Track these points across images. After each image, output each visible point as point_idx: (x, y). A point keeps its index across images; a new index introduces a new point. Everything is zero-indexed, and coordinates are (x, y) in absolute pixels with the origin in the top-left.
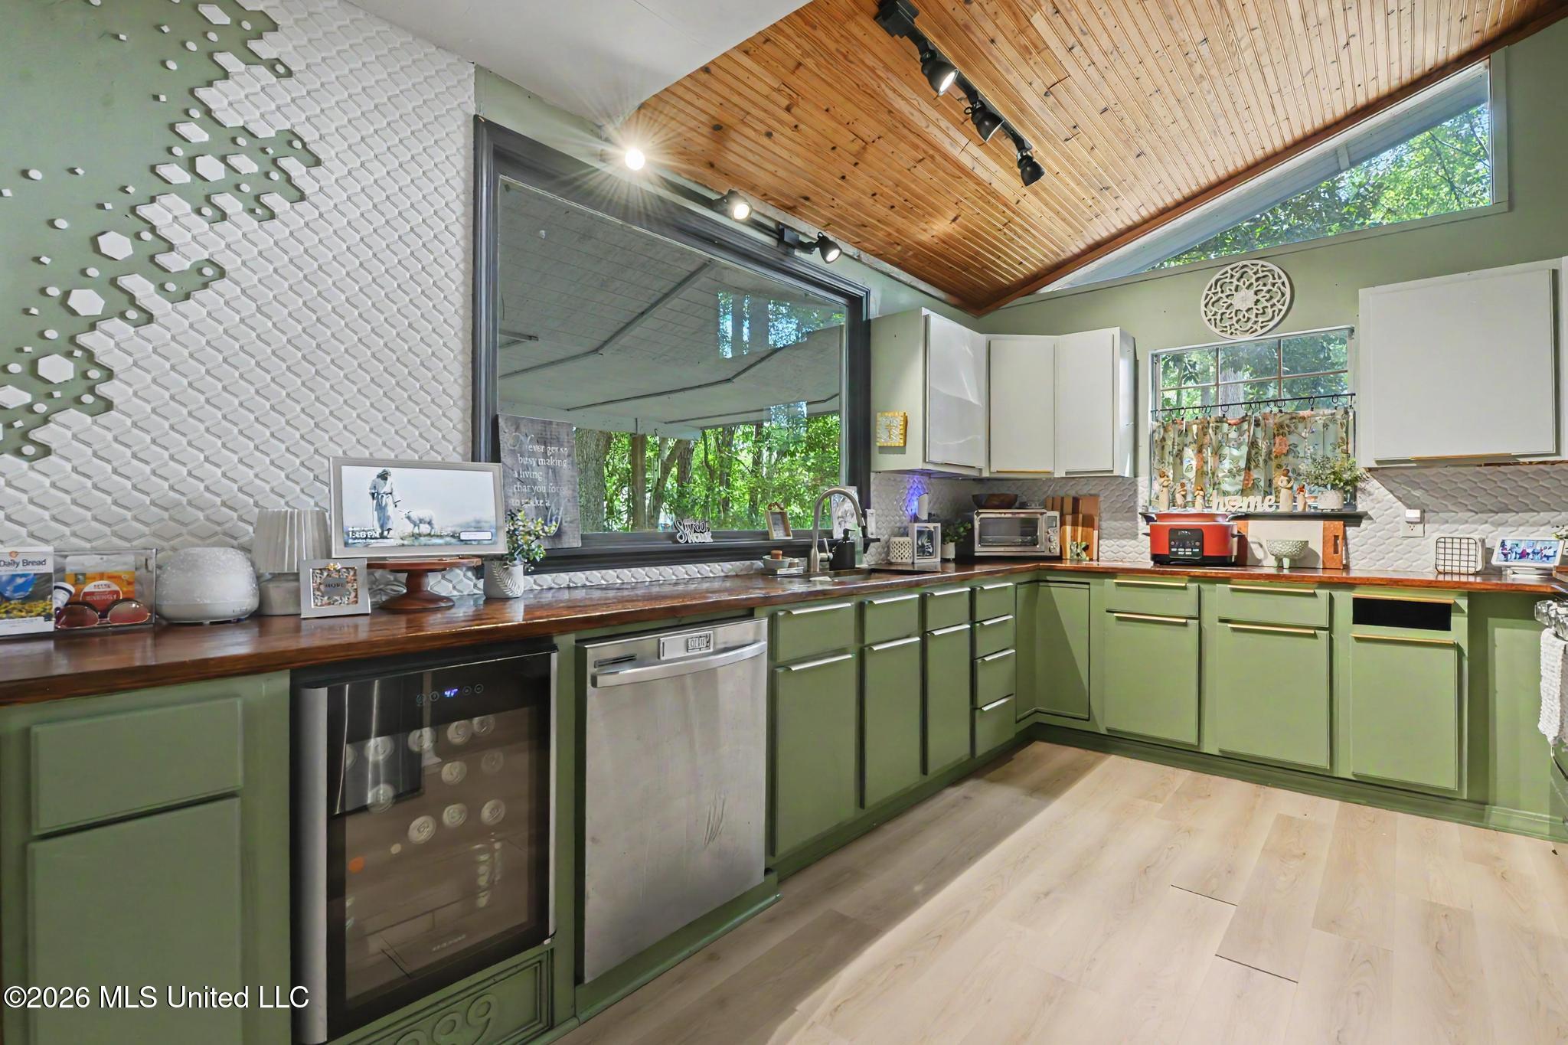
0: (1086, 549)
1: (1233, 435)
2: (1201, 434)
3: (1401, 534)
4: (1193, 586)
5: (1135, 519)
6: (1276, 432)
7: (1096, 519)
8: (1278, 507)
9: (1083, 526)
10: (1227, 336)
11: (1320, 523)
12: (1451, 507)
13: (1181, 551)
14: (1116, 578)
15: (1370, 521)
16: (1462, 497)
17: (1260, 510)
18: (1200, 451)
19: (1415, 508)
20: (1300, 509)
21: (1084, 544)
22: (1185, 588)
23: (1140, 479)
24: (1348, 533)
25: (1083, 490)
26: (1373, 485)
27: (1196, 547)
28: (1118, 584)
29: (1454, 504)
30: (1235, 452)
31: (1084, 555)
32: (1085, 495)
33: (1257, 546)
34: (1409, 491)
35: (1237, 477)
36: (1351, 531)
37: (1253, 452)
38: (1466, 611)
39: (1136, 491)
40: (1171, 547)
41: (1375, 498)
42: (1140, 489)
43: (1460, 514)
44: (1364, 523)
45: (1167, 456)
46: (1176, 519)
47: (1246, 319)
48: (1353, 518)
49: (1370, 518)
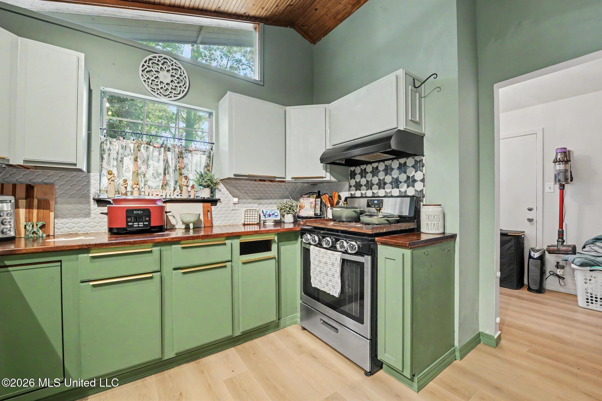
0: (43, 227)
1: (156, 153)
2: (136, 149)
3: (231, 208)
4: (156, 249)
5: (89, 202)
6: (179, 156)
7: (52, 203)
8: (181, 196)
9: (38, 208)
10: (155, 94)
11: (201, 205)
12: (246, 197)
13: (136, 225)
14: (89, 253)
15: (221, 203)
16: (250, 193)
17: (173, 197)
18: (136, 160)
19: (236, 197)
20: (192, 197)
21: (40, 224)
22: (151, 252)
23: (92, 174)
24: (212, 208)
25: (37, 178)
26: (221, 186)
27: (146, 221)
28: (93, 257)
29: (248, 196)
30: (156, 164)
31: (40, 233)
32: (39, 184)
33: (172, 217)
34: (234, 190)
35: (157, 178)
36: (213, 208)
37: (167, 165)
38: (277, 242)
39: (89, 182)
40: (127, 222)
41: (222, 193)
42: (92, 181)
43: (249, 200)
44: (218, 204)
45: (112, 161)
46: (122, 203)
47: (165, 89)
48: (214, 202)
49: (221, 202)
